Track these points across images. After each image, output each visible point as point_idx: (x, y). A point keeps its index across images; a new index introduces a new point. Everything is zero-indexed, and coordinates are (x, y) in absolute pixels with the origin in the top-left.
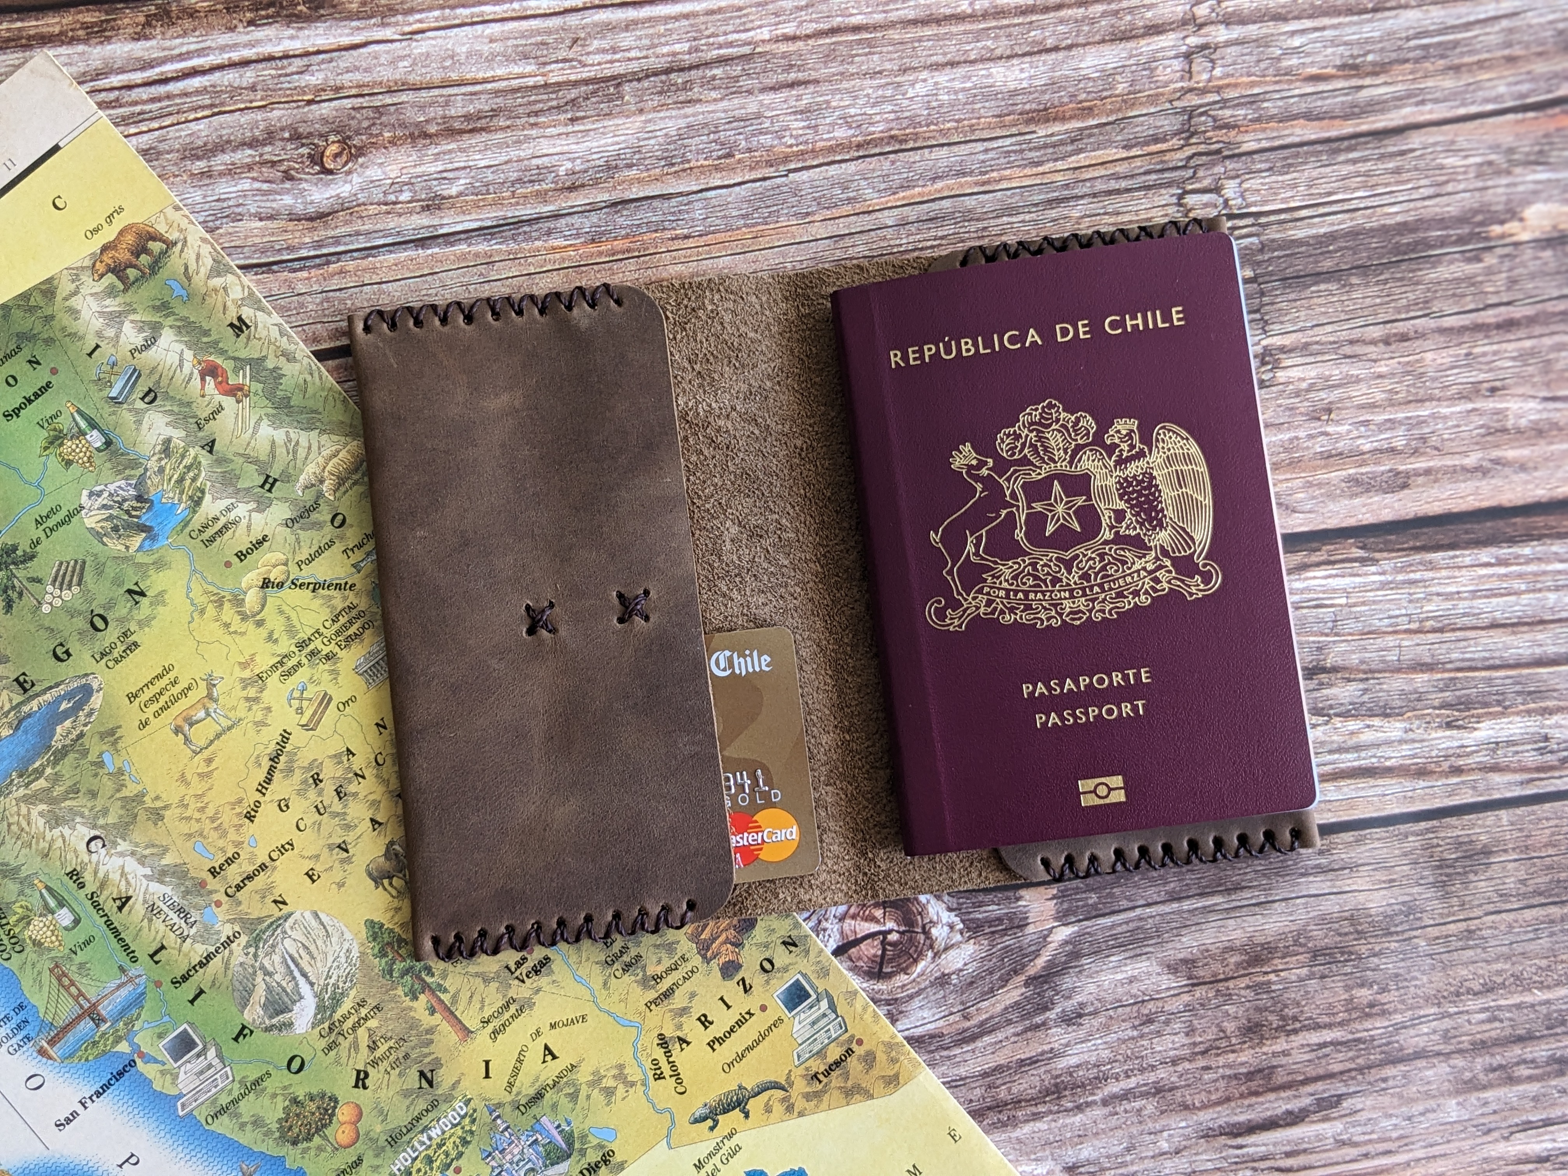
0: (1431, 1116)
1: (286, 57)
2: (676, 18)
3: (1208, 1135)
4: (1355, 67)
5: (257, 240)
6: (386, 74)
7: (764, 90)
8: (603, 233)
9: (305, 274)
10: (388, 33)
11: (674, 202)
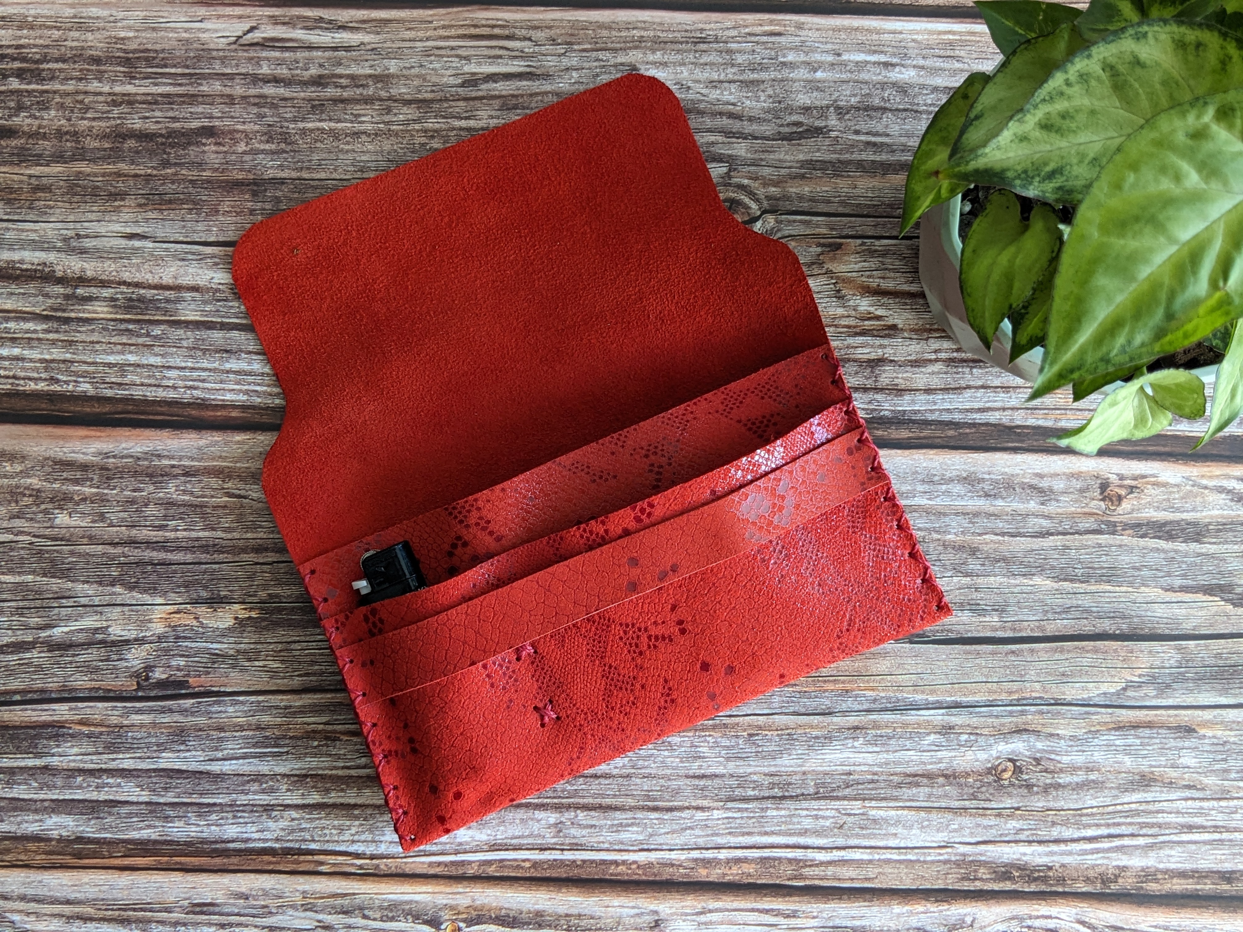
0: (408, 65)
1: (1030, 842)
2: (773, 833)
3: (546, 76)
4: (327, 738)
5: (1062, 721)
6: (967, 821)
7: (723, 776)
8: (840, 695)
9: (1034, 695)
10: (962, 849)
11: (791, 710)
